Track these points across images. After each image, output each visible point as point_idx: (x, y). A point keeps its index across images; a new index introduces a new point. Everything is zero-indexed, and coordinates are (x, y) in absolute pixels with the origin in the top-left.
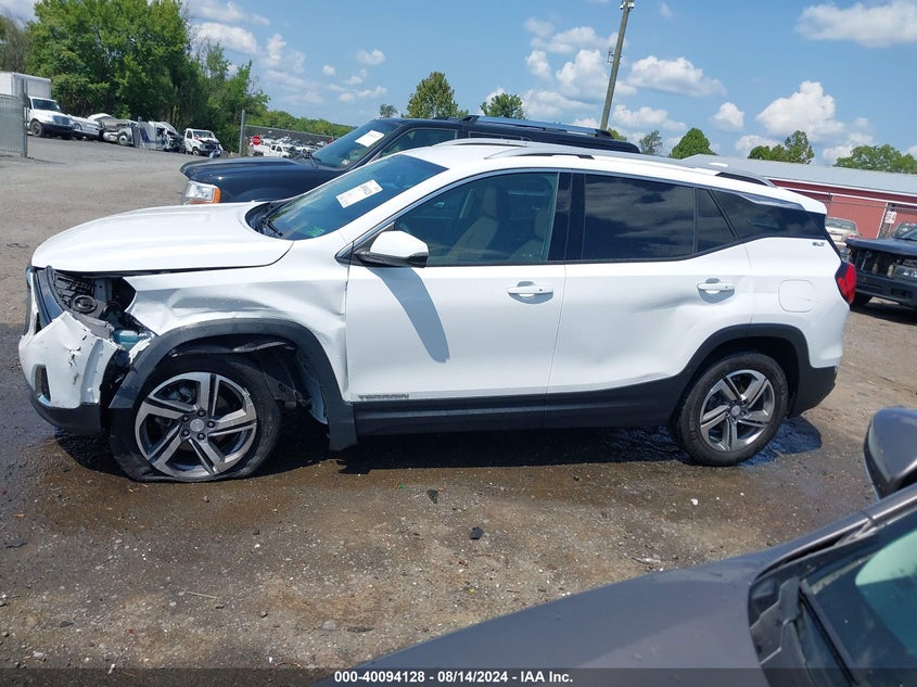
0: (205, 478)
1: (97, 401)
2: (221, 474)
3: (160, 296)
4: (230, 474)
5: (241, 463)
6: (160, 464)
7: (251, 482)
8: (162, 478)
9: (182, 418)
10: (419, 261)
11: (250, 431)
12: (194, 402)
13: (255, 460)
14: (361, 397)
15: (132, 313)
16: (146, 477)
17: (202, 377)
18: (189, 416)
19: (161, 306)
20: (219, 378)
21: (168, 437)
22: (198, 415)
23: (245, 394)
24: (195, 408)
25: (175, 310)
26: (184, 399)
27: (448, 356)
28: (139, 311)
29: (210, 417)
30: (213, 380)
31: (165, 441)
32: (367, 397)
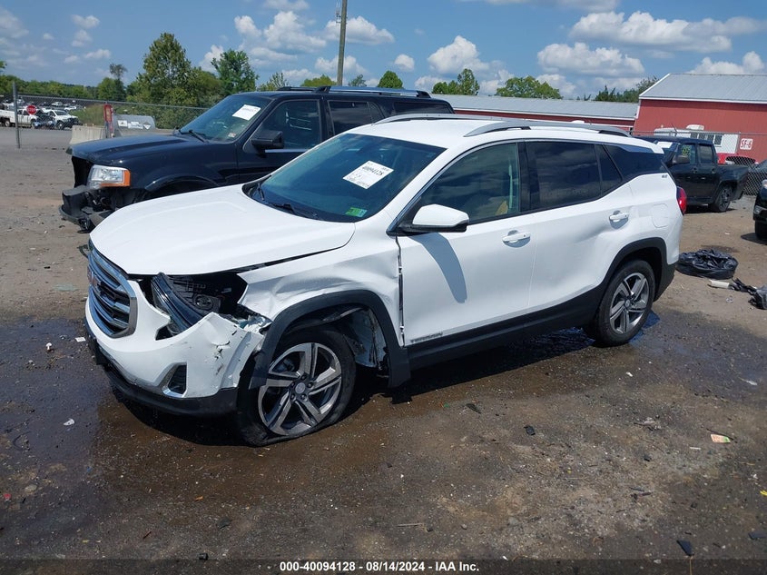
0: (308, 430)
1: (235, 385)
2: (318, 424)
3: (267, 286)
4: (325, 423)
5: (331, 411)
6: (277, 429)
7: (341, 425)
8: (278, 438)
9: (291, 386)
10: (461, 228)
11: (337, 384)
12: (297, 369)
13: (341, 407)
14: (412, 341)
15: (243, 304)
16: (265, 441)
17: (304, 348)
18: (296, 381)
19: (267, 294)
20: (317, 345)
21: (282, 403)
22: (301, 380)
23: (334, 354)
24: (299, 373)
25: (278, 295)
26: (288, 369)
27: (466, 298)
28: (248, 301)
29: (310, 378)
30: (313, 347)
31: (280, 407)
32: (416, 340)
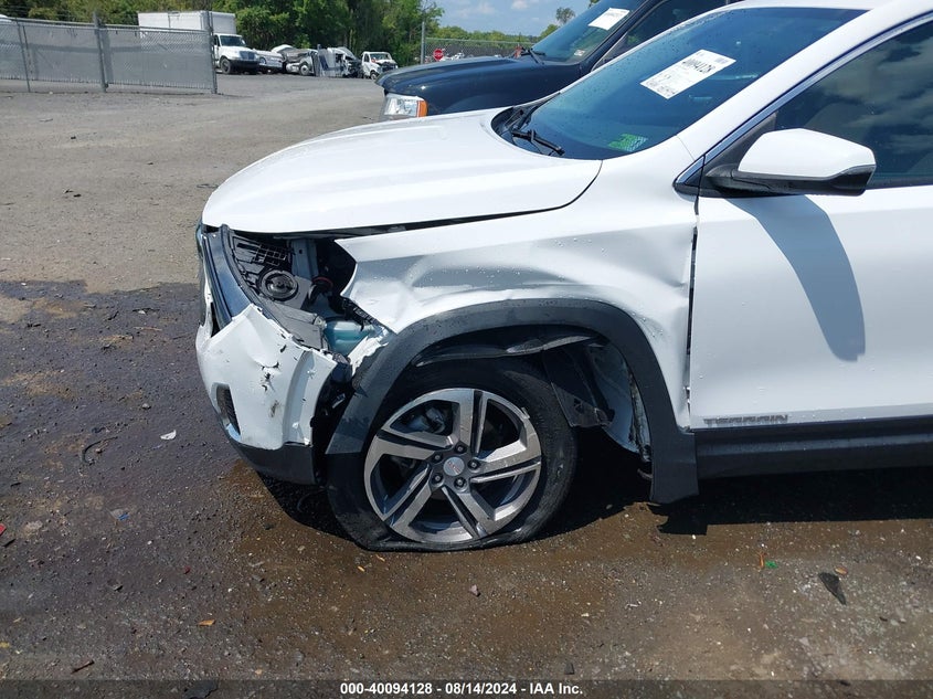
0: (466, 542)
1: (307, 441)
2: (489, 537)
3: (394, 269)
4: (503, 536)
5: (518, 520)
6: (402, 526)
7: (533, 549)
8: (404, 545)
9: (433, 457)
10: (850, 183)
11: (529, 475)
12: (448, 431)
13: (538, 515)
14: (709, 421)
15: (352, 298)
16: (381, 544)
17: (460, 395)
18: (444, 454)
19: (395, 285)
20: (487, 395)
21: (413, 486)
22: (455, 451)
23: (525, 418)
24: (451, 440)
25: (418, 290)
26: (433, 427)
27: (862, 349)
28: (359, 292)
29: (473, 453)
30: (477, 399)
31: (408, 493)
32: (717, 421)
